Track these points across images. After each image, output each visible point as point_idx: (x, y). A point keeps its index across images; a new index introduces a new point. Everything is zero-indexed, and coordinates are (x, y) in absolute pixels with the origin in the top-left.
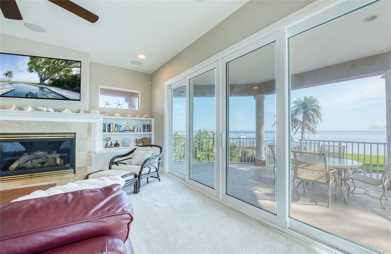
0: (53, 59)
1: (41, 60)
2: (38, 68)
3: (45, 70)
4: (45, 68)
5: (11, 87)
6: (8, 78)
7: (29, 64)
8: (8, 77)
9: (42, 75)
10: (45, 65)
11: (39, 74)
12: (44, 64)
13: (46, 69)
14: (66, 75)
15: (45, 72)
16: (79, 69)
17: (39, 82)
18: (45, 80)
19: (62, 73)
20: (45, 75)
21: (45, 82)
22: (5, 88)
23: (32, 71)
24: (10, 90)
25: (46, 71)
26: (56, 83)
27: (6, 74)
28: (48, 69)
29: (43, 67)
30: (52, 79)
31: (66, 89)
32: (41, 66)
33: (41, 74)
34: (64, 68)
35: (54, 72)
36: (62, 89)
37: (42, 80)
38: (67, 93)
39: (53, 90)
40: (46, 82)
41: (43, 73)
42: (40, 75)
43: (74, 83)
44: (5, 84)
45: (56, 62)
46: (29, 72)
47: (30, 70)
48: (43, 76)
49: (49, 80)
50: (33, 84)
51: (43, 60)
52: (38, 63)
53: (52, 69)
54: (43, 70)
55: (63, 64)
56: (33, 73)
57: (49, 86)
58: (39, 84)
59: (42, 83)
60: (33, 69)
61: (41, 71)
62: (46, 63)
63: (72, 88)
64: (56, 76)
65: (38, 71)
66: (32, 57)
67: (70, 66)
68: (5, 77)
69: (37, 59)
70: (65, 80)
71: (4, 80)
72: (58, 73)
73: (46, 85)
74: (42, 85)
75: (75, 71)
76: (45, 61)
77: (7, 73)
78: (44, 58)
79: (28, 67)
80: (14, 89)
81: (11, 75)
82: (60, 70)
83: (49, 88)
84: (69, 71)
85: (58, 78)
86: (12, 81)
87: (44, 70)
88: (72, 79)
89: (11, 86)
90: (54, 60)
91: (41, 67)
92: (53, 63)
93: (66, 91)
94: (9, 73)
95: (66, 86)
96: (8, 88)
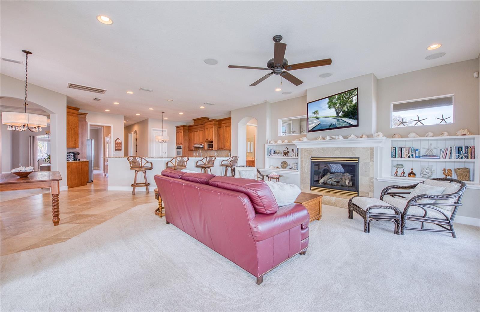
0: (343, 93)
1: (335, 98)
2: (334, 105)
6: (315, 115)
7: (328, 103)
10: (338, 101)
12: (337, 100)
13: (339, 104)
14: (350, 106)
17: (336, 116)
18: (339, 113)
19: (348, 105)
22: (314, 123)
23: (331, 108)
25: (339, 106)
26: (346, 115)
29: (337, 103)
30: (343, 112)
33: (337, 109)
34: (349, 99)
35: (344, 106)
36: (349, 118)
37: (338, 113)
40: (340, 114)
41: (338, 108)
42: (336, 110)
43: (354, 113)
44: (314, 120)
47: (330, 108)
48: (338, 111)
49: (341, 113)
50: (332, 117)
51: (337, 97)
52: (334, 100)
53: (343, 103)
56: (331, 109)
57: (342, 117)
58: (336, 117)
60: (331, 106)
61: (336, 107)
62: (339, 98)
63: (354, 117)
64: (345, 109)
65: (334, 107)
66: (330, 97)
67: (352, 96)
68: (313, 115)
69: (333, 98)
70: (350, 111)
71: (313, 117)
72: (346, 106)
73: (340, 117)
74: (339, 117)
75: (355, 100)
78: (337, 95)
79: (328, 105)
80: (321, 123)
82: (347, 102)
83: (342, 119)
84: (351, 102)
85: (346, 110)
86: (318, 117)
87: (338, 105)
88: (354, 109)
89: (319, 121)
92: (343, 97)
93: (351, 120)
94: (316, 111)
95: (351, 116)
96: (316, 122)
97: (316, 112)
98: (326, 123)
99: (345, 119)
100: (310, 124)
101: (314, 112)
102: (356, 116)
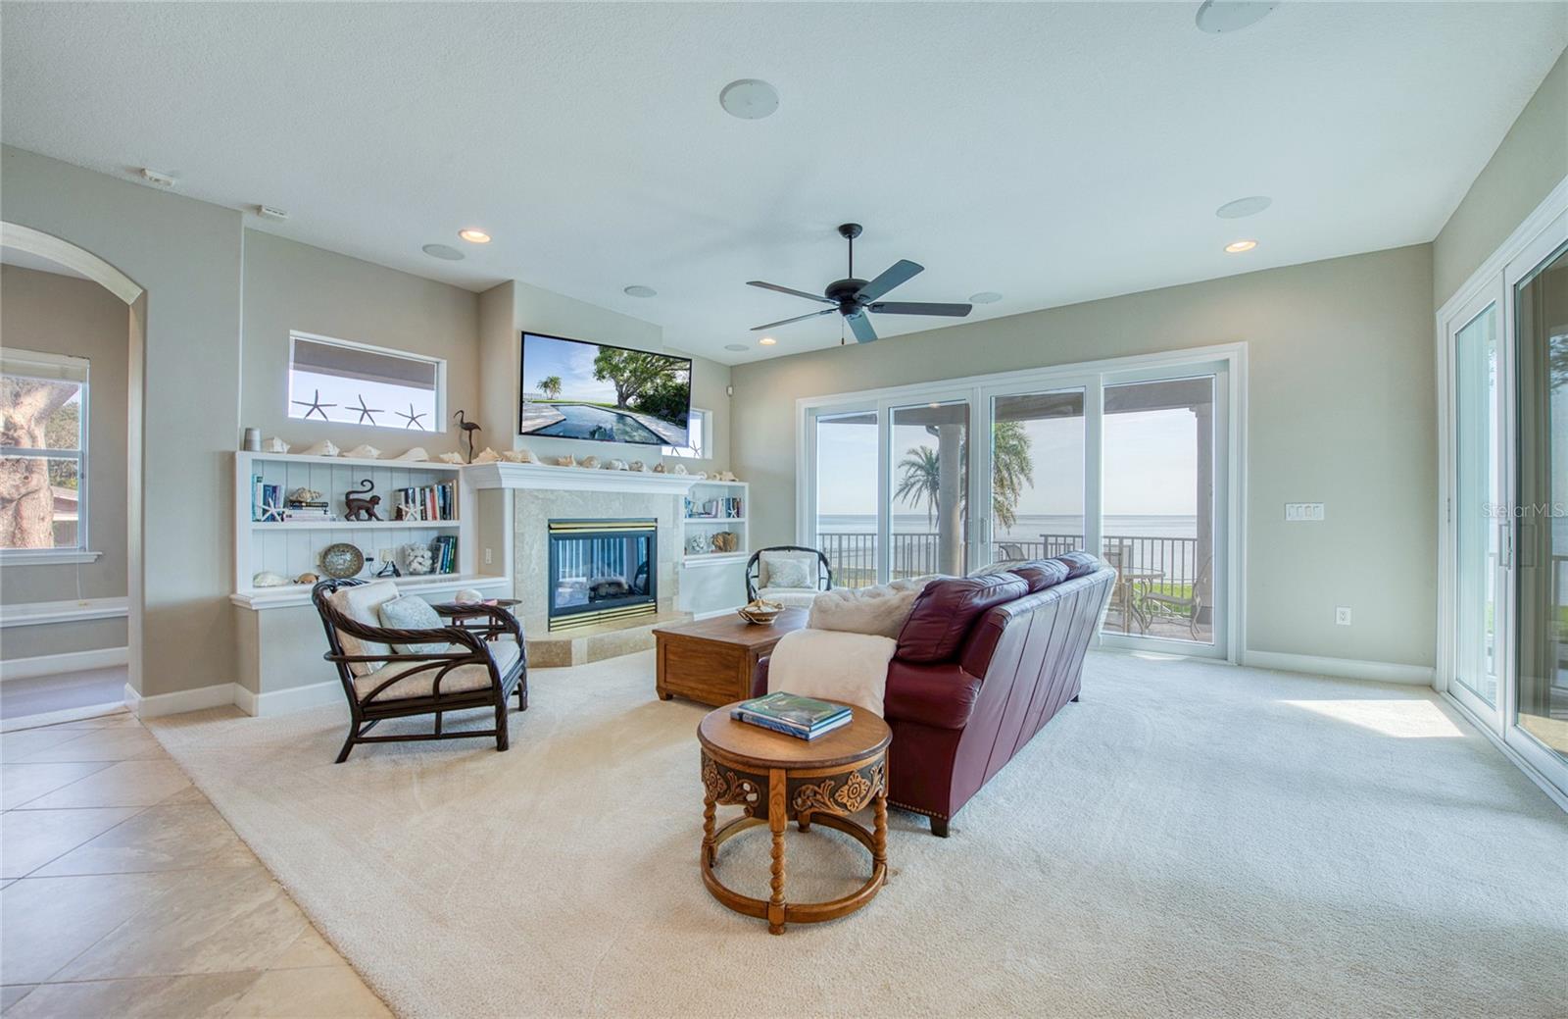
0: (644, 352)
1: (621, 355)
2: (615, 371)
3: (629, 374)
4: (628, 371)
5: (556, 415)
6: (549, 394)
7: (597, 361)
8: (548, 391)
9: (622, 386)
10: (628, 365)
11: (617, 384)
12: (626, 362)
13: (631, 372)
14: (664, 386)
15: (629, 378)
16: (688, 373)
17: (617, 403)
18: (628, 396)
19: (659, 381)
20: (628, 387)
21: (627, 403)
22: (543, 416)
23: (604, 377)
24: (554, 422)
26: (649, 406)
27: (546, 385)
28: (633, 372)
29: (625, 367)
30: (640, 396)
31: (664, 418)
32: (621, 366)
33: (621, 383)
34: (662, 370)
35: (645, 380)
37: (623, 397)
38: (666, 429)
39: (642, 422)
40: (630, 401)
41: (625, 382)
42: (619, 387)
43: (678, 404)
44: (543, 408)
45: (649, 359)
46: (597, 380)
47: (600, 375)
48: (624, 389)
49: (635, 397)
50: (605, 406)
51: (626, 354)
52: (616, 360)
53: (642, 373)
54: (625, 375)
55: (662, 362)
56: (604, 381)
57: (636, 411)
58: (615, 407)
59: (623, 405)
60: (605, 373)
61: (621, 378)
62: (631, 359)
63: (674, 415)
64: (649, 388)
65: (614, 377)
66: (604, 348)
67: (673, 367)
68: (541, 391)
69: (614, 353)
70: (664, 396)
71: (539, 398)
72: (652, 381)
73: (629, 409)
74: (623, 409)
75: (681, 378)
76: (628, 356)
77: (546, 383)
78: (627, 351)
79: (596, 367)
81: (557, 386)
82: (656, 374)
83: (635, 415)
84: (671, 377)
85: (652, 393)
86: (559, 400)
87: (627, 374)
88: (675, 395)
89: (556, 412)
90: (646, 355)
91: (620, 369)
92: (644, 360)
93: (663, 424)
94: (552, 380)
95: (666, 412)
96: (549, 416)
97: (550, 384)
98: (581, 423)
99: (643, 419)
100: (526, 419)
101: (544, 380)
102: (682, 416)
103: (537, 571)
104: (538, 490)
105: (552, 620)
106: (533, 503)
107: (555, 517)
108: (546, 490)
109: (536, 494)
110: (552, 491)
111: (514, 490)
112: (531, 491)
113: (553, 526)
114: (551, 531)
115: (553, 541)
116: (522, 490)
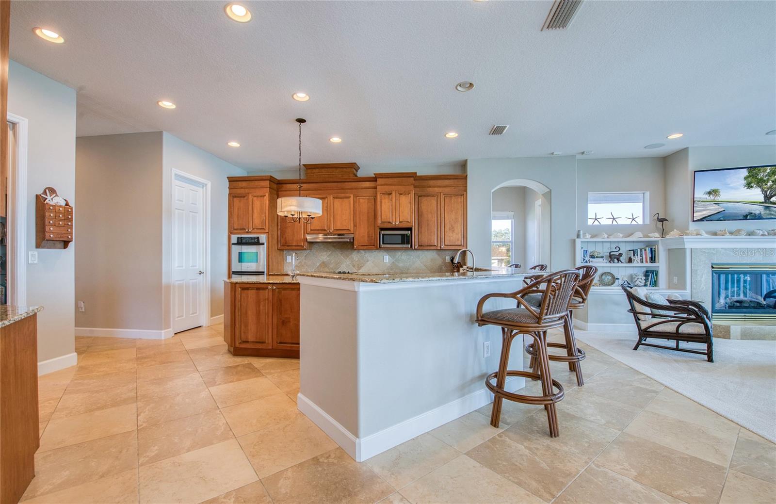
1: (765, 171)
2: (760, 183)
3: (771, 183)
4: (771, 181)
5: (719, 208)
6: (712, 197)
7: (745, 178)
9: (766, 191)
10: (771, 176)
11: (763, 190)
12: (769, 175)
13: (773, 182)
15: (771, 186)
17: (763, 201)
18: (772, 197)
20: (771, 191)
21: (771, 200)
22: (708, 210)
23: (752, 187)
24: (717, 212)
25: (773, 185)
27: (710, 193)
29: (768, 180)
32: (765, 179)
33: (766, 190)
37: (767, 198)
40: (773, 199)
41: (768, 189)
42: (764, 192)
44: (708, 205)
46: (747, 188)
47: (749, 186)
48: (768, 193)
50: (754, 202)
51: (768, 170)
52: (761, 176)
54: (769, 184)
56: (752, 189)
58: (762, 203)
59: (768, 201)
60: (752, 184)
61: (766, 186)
62: (773, 173)
65: (760, 187)
66: (751, 169)
68: (707, 196)
69: (759, 170)
71: (705, 200)
73: (773, 203)
74: (768, 203)
76: (771, 171)
77: (710, 192)
79: (745, 182)
80: (724, 211)
81: (717, 193)
86: (719, 200)
89: (718, 207)
91: (764, 181)
94: (714, 191)
96: (713, 209)
100: (697, 212)
101: (708, 191)
103: (704, 289)
104: (705, 249)
105: (713, 315)
106: (702, 255)
107: (715, 262)
108: (710, 249)
109: (704, 250)
110: (714, 249)
111: (692, 249)
112: (701, 249)
113: (714, 266)
114: (713, 269)
115: (714, 274)
116: (696, 249)
